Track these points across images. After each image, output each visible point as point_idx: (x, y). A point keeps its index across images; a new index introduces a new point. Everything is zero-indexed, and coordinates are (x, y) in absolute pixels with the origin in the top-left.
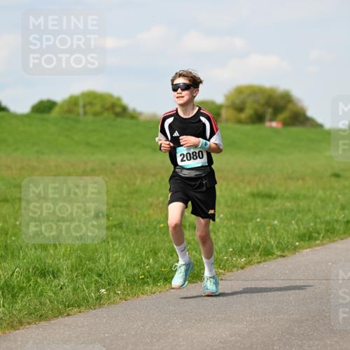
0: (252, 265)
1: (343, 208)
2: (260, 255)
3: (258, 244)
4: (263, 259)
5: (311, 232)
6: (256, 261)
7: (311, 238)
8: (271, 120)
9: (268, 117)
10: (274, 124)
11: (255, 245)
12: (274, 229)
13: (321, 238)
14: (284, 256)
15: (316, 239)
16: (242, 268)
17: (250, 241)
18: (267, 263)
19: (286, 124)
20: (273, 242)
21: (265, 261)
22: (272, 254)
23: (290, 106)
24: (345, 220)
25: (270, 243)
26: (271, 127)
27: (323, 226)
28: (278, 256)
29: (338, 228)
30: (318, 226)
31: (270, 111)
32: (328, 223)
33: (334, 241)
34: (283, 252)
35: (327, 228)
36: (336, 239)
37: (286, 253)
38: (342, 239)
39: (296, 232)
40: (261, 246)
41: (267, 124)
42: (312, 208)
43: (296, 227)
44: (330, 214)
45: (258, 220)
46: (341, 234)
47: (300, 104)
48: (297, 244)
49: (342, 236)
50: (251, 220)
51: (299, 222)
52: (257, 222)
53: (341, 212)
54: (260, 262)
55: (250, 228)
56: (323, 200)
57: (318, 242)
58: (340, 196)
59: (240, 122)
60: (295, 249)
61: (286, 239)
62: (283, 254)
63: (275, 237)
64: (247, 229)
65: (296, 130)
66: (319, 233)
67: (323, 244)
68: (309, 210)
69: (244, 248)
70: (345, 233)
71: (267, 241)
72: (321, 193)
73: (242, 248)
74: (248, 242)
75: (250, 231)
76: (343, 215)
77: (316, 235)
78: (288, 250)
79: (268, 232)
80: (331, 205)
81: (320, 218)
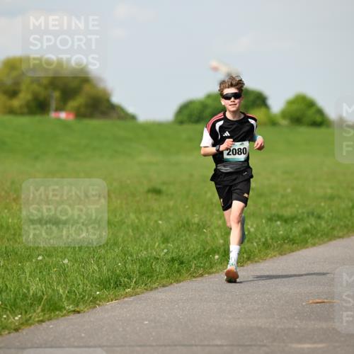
0: (31, 325)
1: (166, 240)
2: (43, 310)
3: (40, 294)
4: (47, 316)
5: (119, 276)
6: (37, 319)
7: (118, 284)
8: (58, 109)
9: (53, 104)
10: (63, 115)
11: (35, 295)
12: (63, 272)
13: (133, 284)
14: (79, 312)
15: (126, 286)
16: (16, 330)
17: (28, 289)
18: (54, 321)
19: (80, 115)
20: (61, 291)
21: (50, 319)
22: (60, 309)
23: (87, 88)
24: (169, 257)
25: (58, 291)
26: (59, 119)
27: (136, 267)
28: (69, 312)
29: (158, 270)
30: (129, 266)
31: (57, 94)
32: (143, 262)
33: (151, 290)
34: (77, 306)
35: (143, 269)
36: (156, 285)
37: (81, 307)
38: (164, 286)
39: (97, 275)
40: (45, 297)
41: (53, 115)
42: (120, 240)
43: (96, 268)
44: (146, 249)
45: (40, 258)
46: (162, 278)
47: (101, 85)
48: (98, 293)
49: (164, 282)
50: (29, 258)
51: (101, 261)
52: (38, 262)
53: (163, 246)
54: (42, 321)
55: (27, 270)
56: (136, 228)
57: (128, 290)
58: (160, 222)
59: (12, 112)
60: (95, 301)
61: (81, 286)
62: (77, 309)
63: (66, 283)
64: (24, 272)
65: (95, 123)
66: (130, 278)
67: (136, 294)
68: (116, 244)
69: (18, 301)
70: (168, 277)
71: (53, 290)
72: (132, 216)
73: (15, 300)
74: (24, 290)
75: (28, 274)
76: (165, 251)
77: (126, 280)
78: (85, 302)
79: (54, 276)
80: (147, 235)
81: (131, 256)
